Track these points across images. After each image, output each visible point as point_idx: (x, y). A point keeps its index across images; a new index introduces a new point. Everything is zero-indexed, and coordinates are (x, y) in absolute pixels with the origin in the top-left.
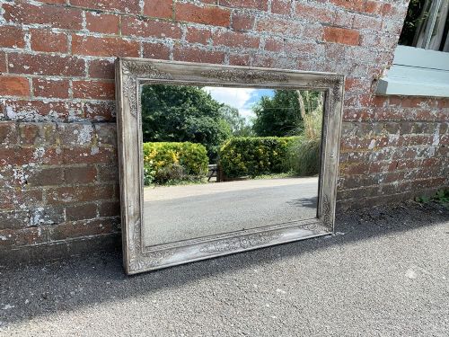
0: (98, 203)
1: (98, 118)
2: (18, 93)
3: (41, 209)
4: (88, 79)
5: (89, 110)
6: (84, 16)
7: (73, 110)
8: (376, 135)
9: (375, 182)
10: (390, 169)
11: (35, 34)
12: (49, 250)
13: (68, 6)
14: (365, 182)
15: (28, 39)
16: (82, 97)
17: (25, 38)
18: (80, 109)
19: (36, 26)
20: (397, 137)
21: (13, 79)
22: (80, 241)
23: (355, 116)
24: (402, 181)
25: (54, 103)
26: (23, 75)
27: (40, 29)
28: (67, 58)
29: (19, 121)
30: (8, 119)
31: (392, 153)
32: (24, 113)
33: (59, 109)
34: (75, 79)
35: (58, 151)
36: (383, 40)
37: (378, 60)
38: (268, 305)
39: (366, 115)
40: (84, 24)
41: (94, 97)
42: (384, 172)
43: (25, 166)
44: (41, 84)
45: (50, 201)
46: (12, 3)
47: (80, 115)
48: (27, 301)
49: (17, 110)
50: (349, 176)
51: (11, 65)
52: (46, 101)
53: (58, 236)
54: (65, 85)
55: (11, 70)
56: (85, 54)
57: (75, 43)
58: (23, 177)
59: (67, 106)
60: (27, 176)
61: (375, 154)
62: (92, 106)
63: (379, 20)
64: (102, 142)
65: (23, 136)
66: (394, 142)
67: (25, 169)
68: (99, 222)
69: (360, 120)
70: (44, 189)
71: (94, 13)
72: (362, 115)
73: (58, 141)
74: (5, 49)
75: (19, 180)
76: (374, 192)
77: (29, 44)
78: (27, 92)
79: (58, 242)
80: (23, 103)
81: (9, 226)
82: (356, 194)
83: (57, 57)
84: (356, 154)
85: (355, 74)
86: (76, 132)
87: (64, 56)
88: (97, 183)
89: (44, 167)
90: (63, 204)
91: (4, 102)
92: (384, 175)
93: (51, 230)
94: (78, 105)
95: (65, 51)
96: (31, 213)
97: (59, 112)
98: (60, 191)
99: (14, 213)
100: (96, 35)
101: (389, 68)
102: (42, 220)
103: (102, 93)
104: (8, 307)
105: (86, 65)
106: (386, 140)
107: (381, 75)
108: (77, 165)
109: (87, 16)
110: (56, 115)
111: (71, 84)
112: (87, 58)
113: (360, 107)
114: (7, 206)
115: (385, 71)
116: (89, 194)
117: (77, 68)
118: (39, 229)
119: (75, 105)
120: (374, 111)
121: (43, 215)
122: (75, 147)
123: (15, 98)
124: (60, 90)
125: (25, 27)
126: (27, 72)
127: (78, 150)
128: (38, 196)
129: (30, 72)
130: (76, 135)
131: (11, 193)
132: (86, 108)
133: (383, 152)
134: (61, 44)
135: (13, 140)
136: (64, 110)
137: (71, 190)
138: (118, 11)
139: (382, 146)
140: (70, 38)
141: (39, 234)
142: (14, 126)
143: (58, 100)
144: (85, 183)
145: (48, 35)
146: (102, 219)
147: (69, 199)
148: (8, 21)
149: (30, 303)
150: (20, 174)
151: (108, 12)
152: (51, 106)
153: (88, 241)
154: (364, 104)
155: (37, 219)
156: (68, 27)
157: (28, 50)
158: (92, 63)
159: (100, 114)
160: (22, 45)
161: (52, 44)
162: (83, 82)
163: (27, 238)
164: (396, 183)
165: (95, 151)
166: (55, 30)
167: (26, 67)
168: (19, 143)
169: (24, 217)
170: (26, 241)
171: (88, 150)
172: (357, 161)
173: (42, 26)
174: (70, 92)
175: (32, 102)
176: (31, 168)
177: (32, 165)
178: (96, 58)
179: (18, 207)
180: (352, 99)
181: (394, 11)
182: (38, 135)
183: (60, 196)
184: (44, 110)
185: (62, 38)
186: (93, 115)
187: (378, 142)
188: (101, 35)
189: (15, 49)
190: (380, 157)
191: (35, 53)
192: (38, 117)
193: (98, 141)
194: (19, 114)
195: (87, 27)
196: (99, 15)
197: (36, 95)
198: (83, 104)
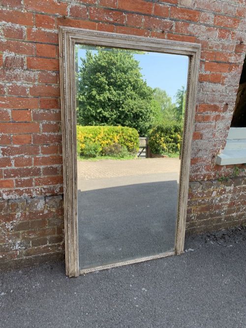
0: (48, 237)
1: (48, 194)
2: (8, 187)
3: (19, 242)
4: (42, 176)
5: (43, 191)
6: (40, 147)
7: (35, 192)
8: (217, 188)
9: (219, 214)
10: (228, 207)
11: (16, 159)
12: (23, 261)
13: (32, 145)
14: (211, 216)
15: (13, 162)
16: (39, 185)
17: (12, 162)
18: (38, 191)
19: (17, 156)
20: (232, 188)
21: (6, 181)
22: (39, 256)
23: (202, 177)
24: (239, 213)
25: (26, 189)
26: (11, 179)
27: (19, 157)
28: (32, 168)
29: (9, 200)
30: (3, 199)
31: (230, 197)
32: (11, 196)
33: (28, 192)
34: (36, 177)
35: (27, 214)
36: (217, 134)
37: (215, 146)
38: (135, 298)
39: (210, 176)
40: (40, 151)
41: (45, 184)
42: (224, 209)
43: (11, 222)
44: (19, 181)
45: (24, 238)
46: (6, 148)
47: (38, 194)
48: (12, 291)
49: (8, 195)
50: (199, 213)
51: (5, 175)
52: (21, 189)
53: (28, 254)
54: (31, 180)
55: (5, 177)
56: (41, 165)
57: (35, 161)
58: (10, 227)
59: (32, 190)
60: (12, 227)
61: (217, 199)
62: (44, 189)
63: (213, 124)
64: (49, 207)
65: (10, 208)
66: (230, 191)
67: (12, 223)
68: (48, 246)
69: (206, 179)
70: (21, 232)
71: (45, 146)
72: (207, 177)
73: (27, 209)
74: (2, 168)
75: (8, 229)
76: (219, 220)
77: (13, 165)
78: (13, 186)
79: (27, 257)
80: (11, 191)
81: (4, 251)
82: (206, 223)
83: (27, 168)
84: (203, 200)
85: (200, 154)
86: (36, 204)
87: (30, 167)
88: (47, 227)
89: (20, 222)
90: (30, 239)
91: (2, 192)
92: (225, 211)
93: (24, 252)
94: (38, 189)
95: (31, 165)
96: (14, 244)
97: (28, 193)
98: (29, 233)
99: (6, 245)
100: (46, 156)
101: (223, 149)
102: (20, 247)
103: (49, 182)
104: (3, 294)
105: (41, 170)
106: (225, 190)
107: (218, 153)
108: (37, 220)
109: (42, 148)
110: (26, 195)
111: (34, 180)
112: (42, 167)
113: (204, 172)
114: (3, 241)
115: (221, 150)
116: (43, 233)
117: (36, 172)
118: (18, 252)
119: (36, 190)
120: (215, 173)
121: (20, 245)
122: (35, 211)
123: (7, 189)
124: (29, 183)
125: (12, 157)
126: (12, 177)
127: (37, 212)
128: (18, 236)
129: (14, 176)
130: (36, 206)
131: (5, 235)
132: (41, 190)
133: (222, 197)
134: (29, 162)
135: (6, 210)
136: (30, 192)
137: (34, 232)
138: (57, 143)
139: (221, 194)
140: (33, 159)
141: (18, 254)
142: (6, 204)
143: (28, 188)
144: (41, 228)
145: (23, 159)
146: (50, 245)
147: (33, 236)
148: (4, 156)
149: (13, 292)
150: (9, 226)
151: (52, 144)
152: (24, 191)
153: (42, 256)
154: (207, 170)
155: (17, 247)
156: (32, 154)
157: (13, 167)
158: (44, 169)
159: (48, 192)
160: (11, 165)
161: (24, 163)
162: (40, 178)
163: (12, 256)
164: (234, 214)
165: (46, 212)
166: (26, 156)
167: (12, 175)
168: (9, 212)
169: (11, 246)
170: (12, 257)
171: (42, 212)
172: (204, 204)
173: (20, 155)
174: (33, 183)
175: (15, 190)
176: (14, 223)
177: (15, 221)
178: (46, 166)
179: (8, 242)
180: (199, 169)
181: (223, 118)
182: (18, 207)
183: (28, 235)
184: (21, 193)
185: (30, 159)
186: (45, 193)
187: (218, 192)
188: (49, 155)
189: (8, 167)
190: (221, 200)
191: (16, 168)
192: (17, 197)
193: (47, 207)
194: (9, 196)
195: (42, 152)
196: (48, 146)
197: (17, 186)
198: (40, 189)
